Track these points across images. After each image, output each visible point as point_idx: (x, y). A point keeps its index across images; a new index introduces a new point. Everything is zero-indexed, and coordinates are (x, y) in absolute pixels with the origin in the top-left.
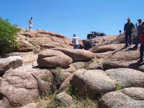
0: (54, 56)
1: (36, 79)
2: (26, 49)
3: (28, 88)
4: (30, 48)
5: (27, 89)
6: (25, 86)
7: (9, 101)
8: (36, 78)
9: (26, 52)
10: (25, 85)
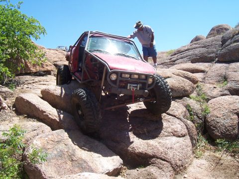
0: (169, 77)
1: (177, 118)
2: (43, 70)
3: (181, 134)
4: (49, 68)
5: (179, 137)
6: (172, 133)
7: (171, 164)
8: (175, 116)
9: (43, 75)
10: (170, 130)
